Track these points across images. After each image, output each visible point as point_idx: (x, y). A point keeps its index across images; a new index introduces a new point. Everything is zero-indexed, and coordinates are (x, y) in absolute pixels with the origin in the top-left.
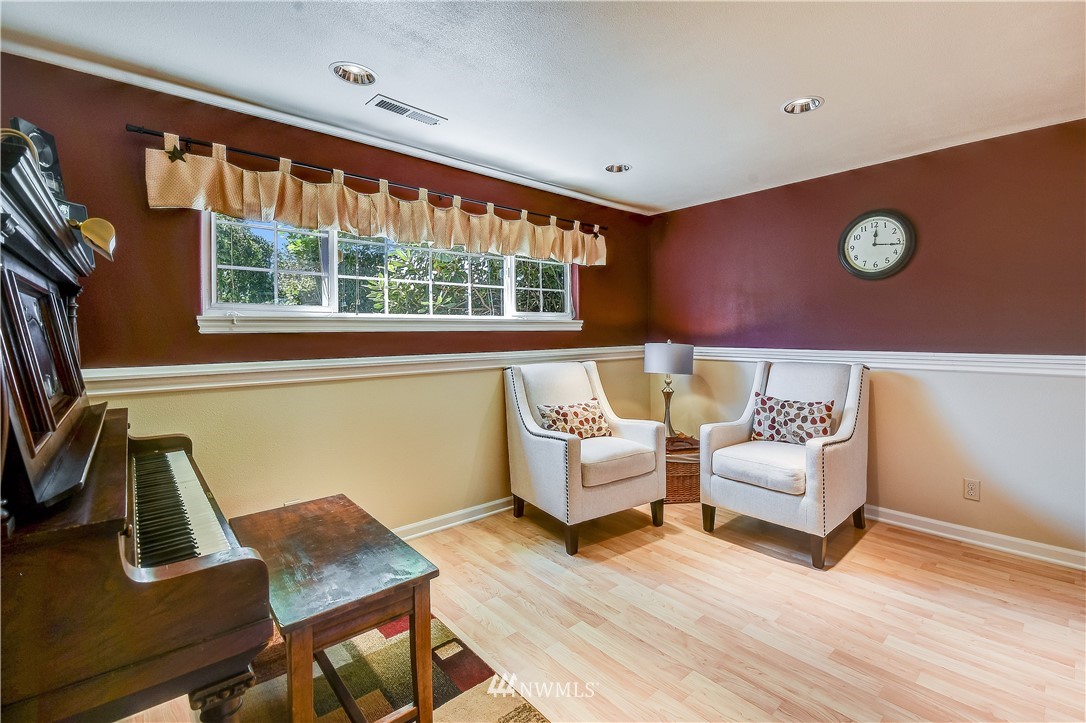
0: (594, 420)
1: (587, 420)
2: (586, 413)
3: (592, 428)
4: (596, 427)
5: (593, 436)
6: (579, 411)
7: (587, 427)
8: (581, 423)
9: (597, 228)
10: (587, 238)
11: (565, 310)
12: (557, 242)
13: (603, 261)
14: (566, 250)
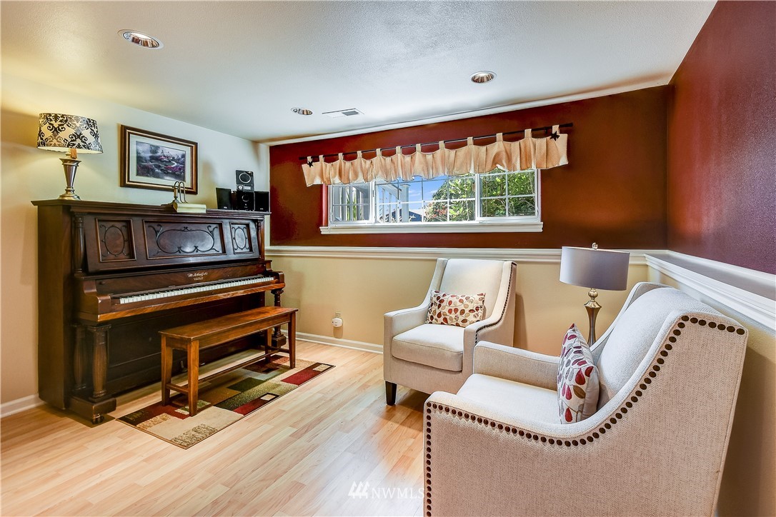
0: (463, 312)
1: (456, 310)
2: (459, 304)
3: (457, 318)
4: (461, 318)
5: (458, 325)
6: (454, 300)
7: (453, 315)
8: (450, 311)
9: (555, 129)
10: (541, 142)
11: (533, 214)
12: (504, 155)
13: (564, 161)
14: (514, 159)
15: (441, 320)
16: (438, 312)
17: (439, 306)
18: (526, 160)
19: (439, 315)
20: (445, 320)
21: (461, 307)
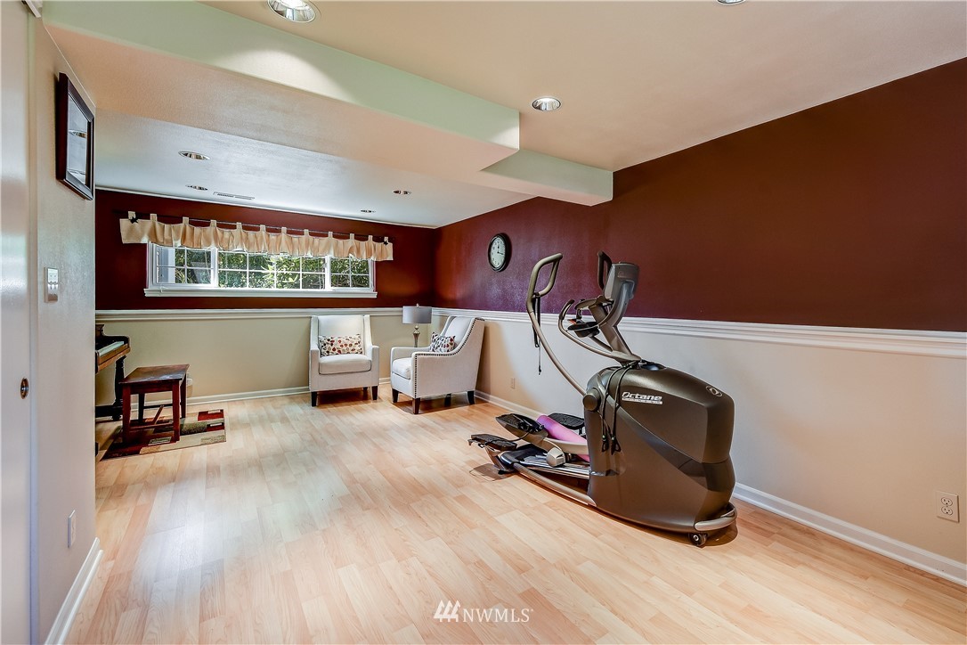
1: (346, 345)
2: (346, 341)
3: (348, 349)
4: (351, 349)
5: (349, 353)
6: (341, 340)
7: (345, 348)
8: (341, 346)
9: (386, 239)
10: (379, 245)
11: (368, 286)
12: (355, 248)
13: (390, 258)
14: (361, 252)
15: (336, 352)
16: (332, 348)
17: (332, 345)
18: (369, 254)
19: (334, 350)
20: (340, 352)
21: (349, 343)
